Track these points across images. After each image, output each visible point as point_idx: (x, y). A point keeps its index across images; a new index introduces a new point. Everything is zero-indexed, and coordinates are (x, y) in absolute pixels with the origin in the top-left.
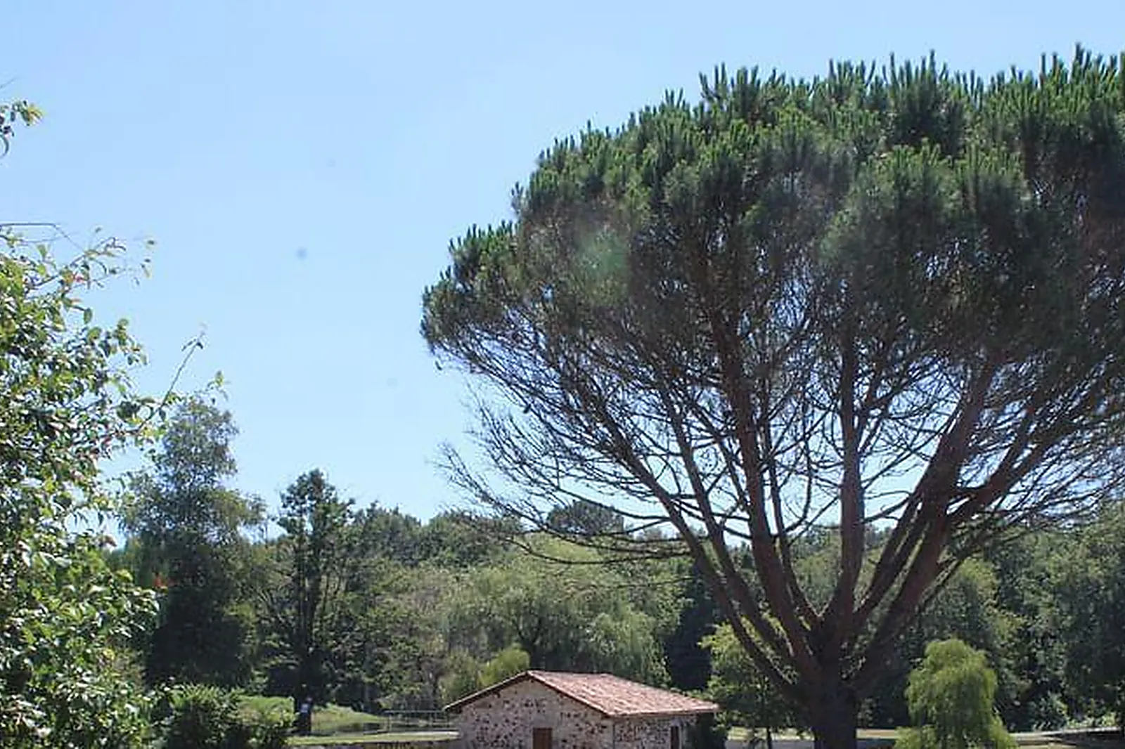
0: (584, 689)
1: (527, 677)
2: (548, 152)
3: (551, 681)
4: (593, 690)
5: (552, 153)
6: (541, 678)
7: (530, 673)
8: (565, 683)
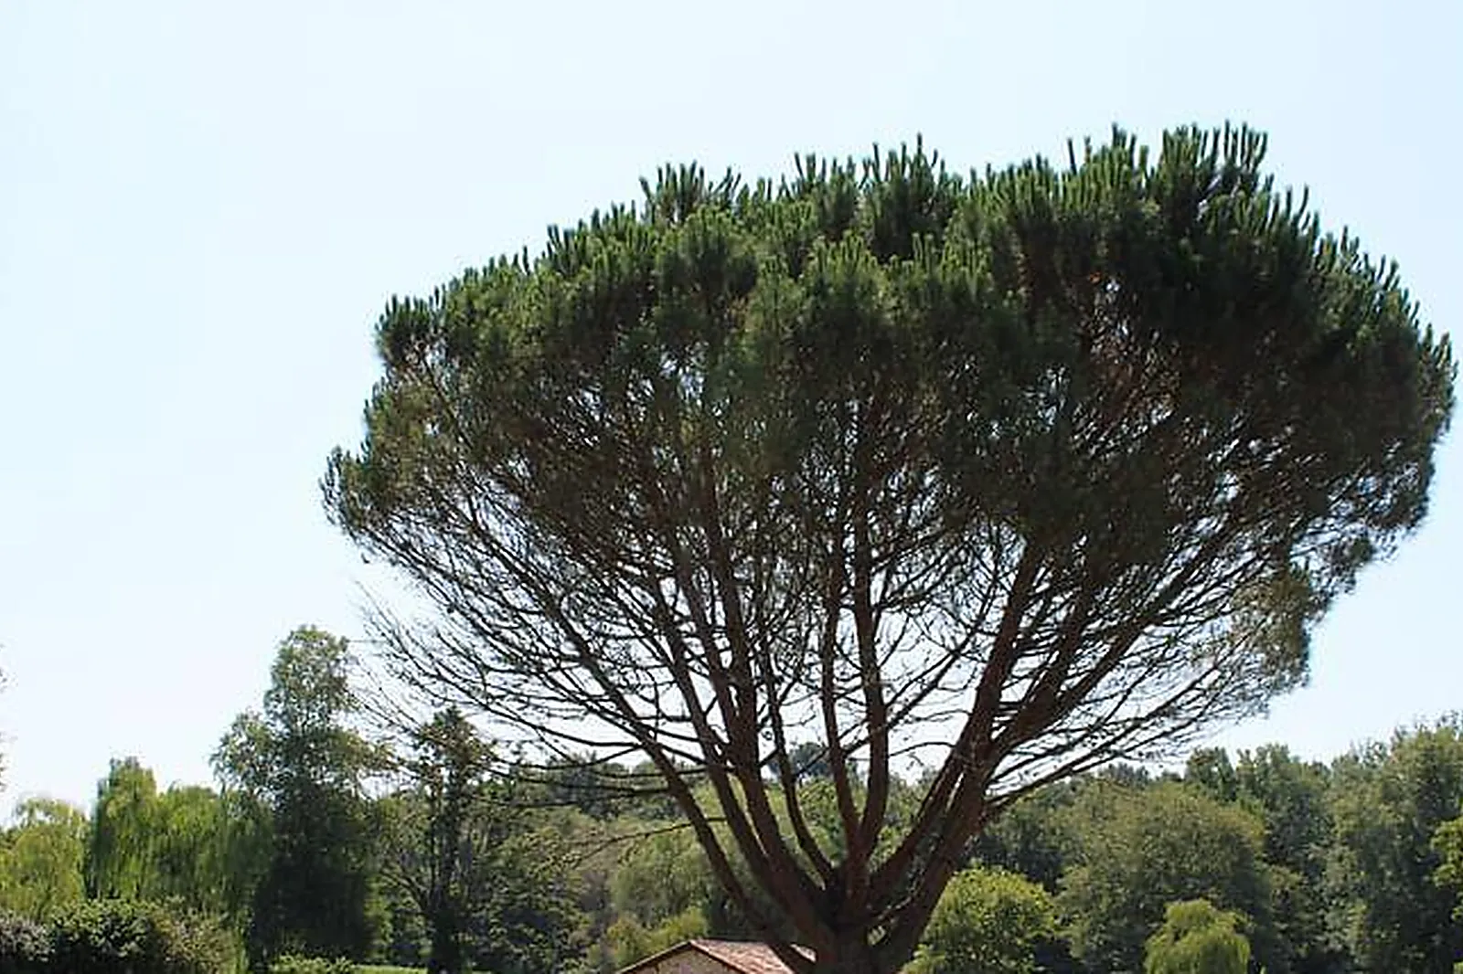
0: (758, 961)
1: (689, 947)
2: (444, 287)
3: (718, 952)
4: (769, 963)
5: (447, 289)
6: (706, 949)
7: (693, 942)
8: (734, 954)
